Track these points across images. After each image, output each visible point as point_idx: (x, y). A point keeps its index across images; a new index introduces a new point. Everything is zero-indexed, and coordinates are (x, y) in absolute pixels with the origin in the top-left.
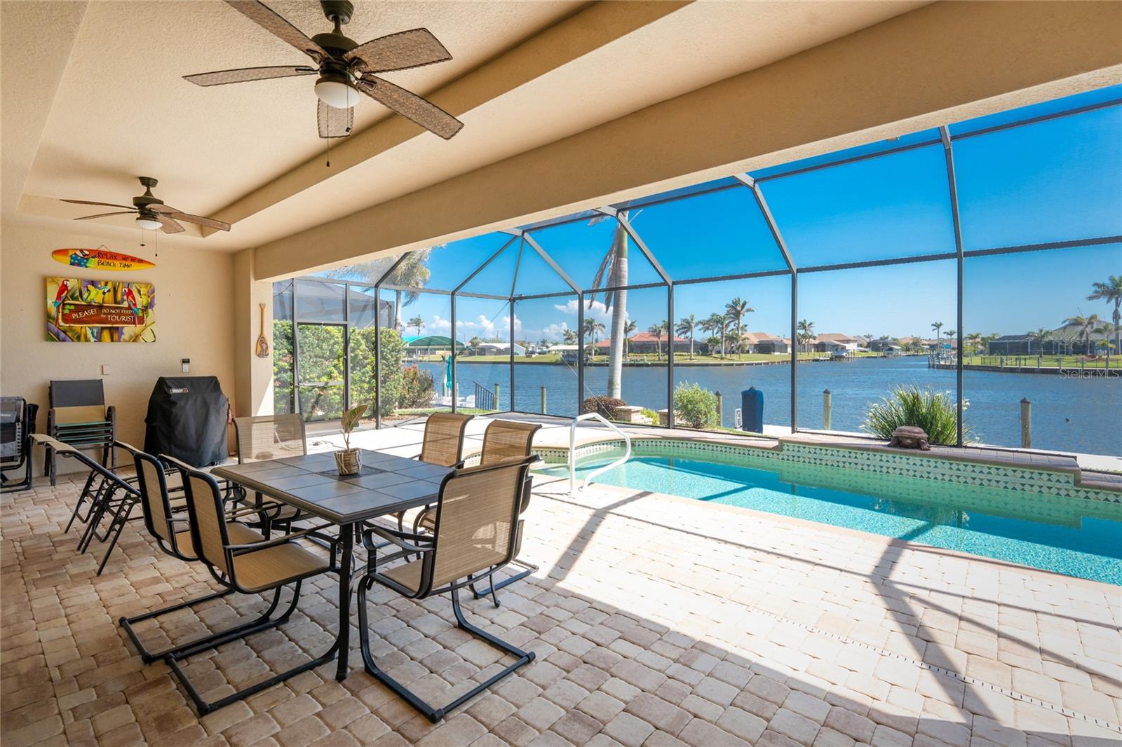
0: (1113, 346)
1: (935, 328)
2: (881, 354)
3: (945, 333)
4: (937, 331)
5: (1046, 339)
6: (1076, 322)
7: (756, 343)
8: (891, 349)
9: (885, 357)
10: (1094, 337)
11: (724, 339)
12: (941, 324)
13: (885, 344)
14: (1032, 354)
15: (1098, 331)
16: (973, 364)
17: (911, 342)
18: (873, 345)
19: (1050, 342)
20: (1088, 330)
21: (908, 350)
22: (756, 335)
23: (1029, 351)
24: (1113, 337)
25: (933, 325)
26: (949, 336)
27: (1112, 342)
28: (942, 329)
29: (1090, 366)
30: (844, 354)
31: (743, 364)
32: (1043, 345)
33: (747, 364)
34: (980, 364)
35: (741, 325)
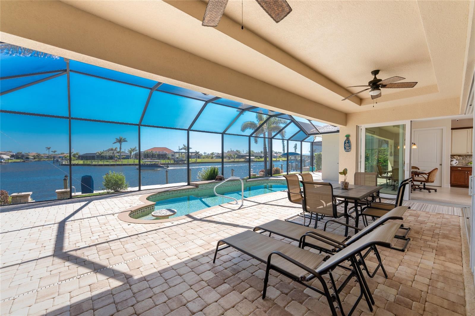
0: (119, 157)
1: (47, 149)
2: (22, 160)
3: (52, 151)
4: (48, 150)
5: (102, 155)
6: (112, 150)
8: (28, 158)
9: (24, 162)
10: (117, 155)
12: (50, 148)
13: (23, 156)
14: (97, 160)
16: (79, 163)
17: (36, 155)
18: (17, 156)
19: (104, 156)
20: (115, 152)
21: (35, 158)
23: (96, 158)
25: (46, 148)
26: (54, 153)
28: (51, 150)
30: (2, 161)
32: (101, 157)
34: (82, 163)
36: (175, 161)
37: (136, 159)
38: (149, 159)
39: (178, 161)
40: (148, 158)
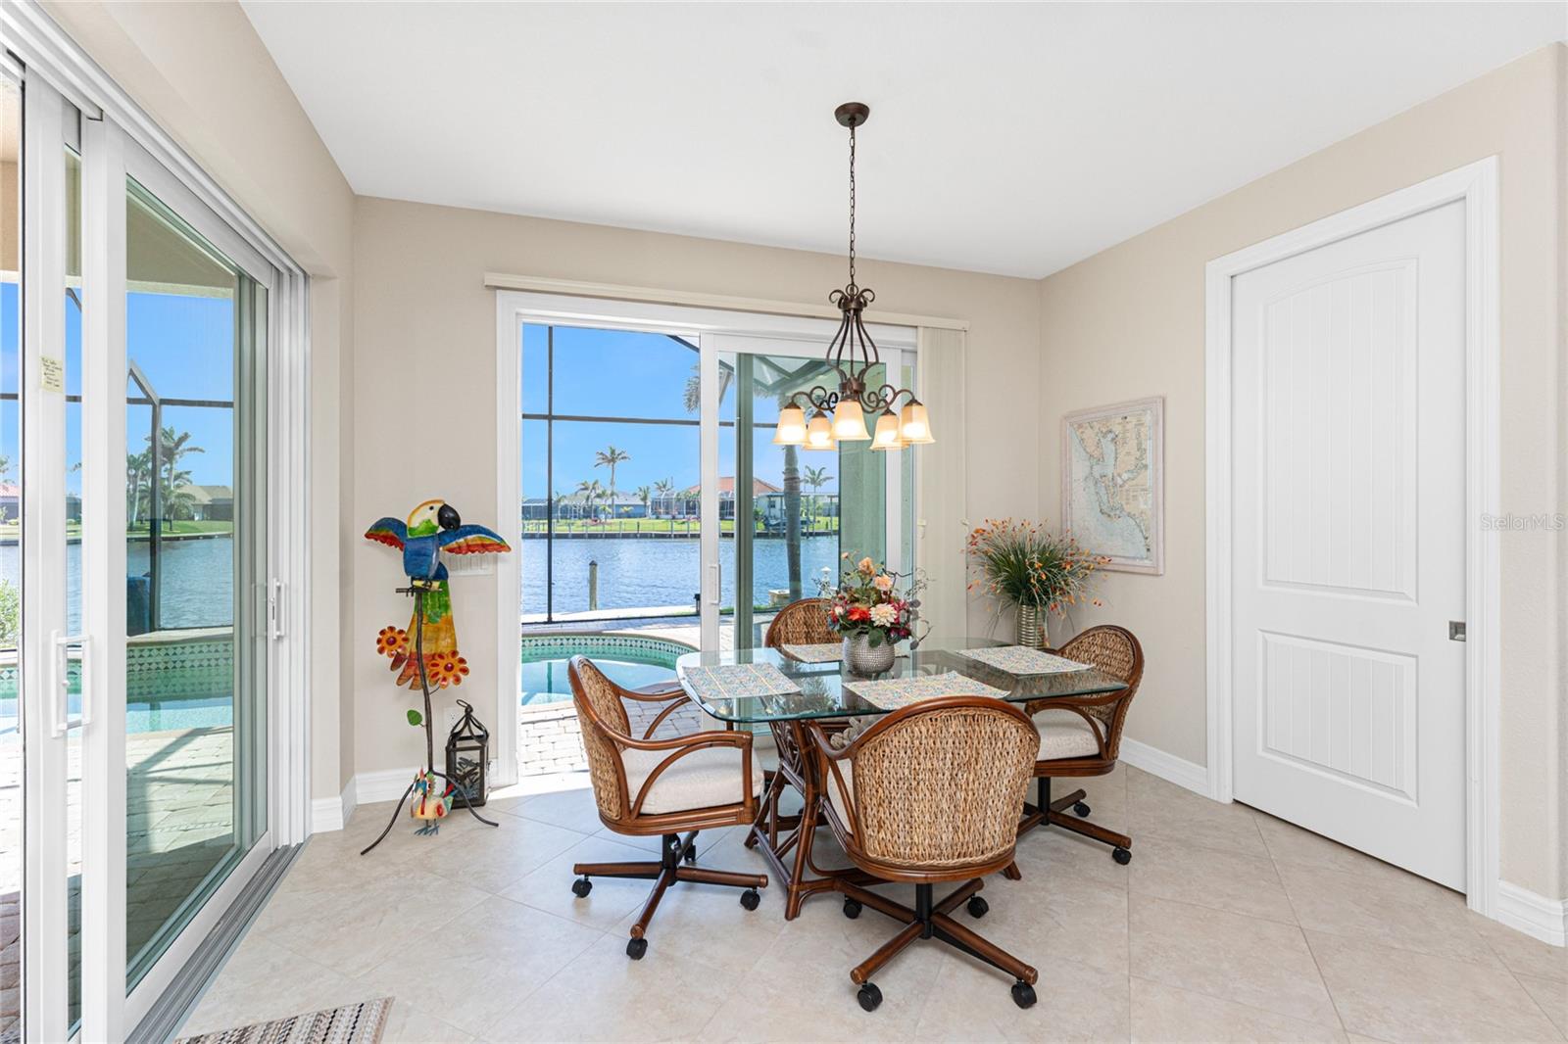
0: (610, 510)
5: (562, 504)
6: (584, 487)
7: (206, 502)
10: (597, 502)
11: (138, 494)
15: (598, 496)
19: (566, 506)
20: (593, 495)
22: (208, 489)
24: (609, 502)
27: (609, 506)
29: (593, 530)
31: (178, 539)
32: (561, 510)
33: (185, 538)
35: (174, 473)
36: (767, 525)
37: (654, 516)
38: (693, 516)
39: (778, 524)
40: (687, 513)
